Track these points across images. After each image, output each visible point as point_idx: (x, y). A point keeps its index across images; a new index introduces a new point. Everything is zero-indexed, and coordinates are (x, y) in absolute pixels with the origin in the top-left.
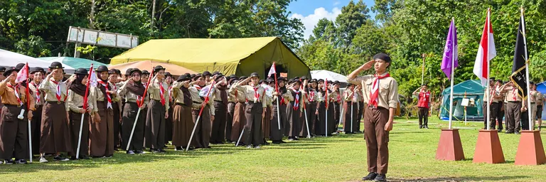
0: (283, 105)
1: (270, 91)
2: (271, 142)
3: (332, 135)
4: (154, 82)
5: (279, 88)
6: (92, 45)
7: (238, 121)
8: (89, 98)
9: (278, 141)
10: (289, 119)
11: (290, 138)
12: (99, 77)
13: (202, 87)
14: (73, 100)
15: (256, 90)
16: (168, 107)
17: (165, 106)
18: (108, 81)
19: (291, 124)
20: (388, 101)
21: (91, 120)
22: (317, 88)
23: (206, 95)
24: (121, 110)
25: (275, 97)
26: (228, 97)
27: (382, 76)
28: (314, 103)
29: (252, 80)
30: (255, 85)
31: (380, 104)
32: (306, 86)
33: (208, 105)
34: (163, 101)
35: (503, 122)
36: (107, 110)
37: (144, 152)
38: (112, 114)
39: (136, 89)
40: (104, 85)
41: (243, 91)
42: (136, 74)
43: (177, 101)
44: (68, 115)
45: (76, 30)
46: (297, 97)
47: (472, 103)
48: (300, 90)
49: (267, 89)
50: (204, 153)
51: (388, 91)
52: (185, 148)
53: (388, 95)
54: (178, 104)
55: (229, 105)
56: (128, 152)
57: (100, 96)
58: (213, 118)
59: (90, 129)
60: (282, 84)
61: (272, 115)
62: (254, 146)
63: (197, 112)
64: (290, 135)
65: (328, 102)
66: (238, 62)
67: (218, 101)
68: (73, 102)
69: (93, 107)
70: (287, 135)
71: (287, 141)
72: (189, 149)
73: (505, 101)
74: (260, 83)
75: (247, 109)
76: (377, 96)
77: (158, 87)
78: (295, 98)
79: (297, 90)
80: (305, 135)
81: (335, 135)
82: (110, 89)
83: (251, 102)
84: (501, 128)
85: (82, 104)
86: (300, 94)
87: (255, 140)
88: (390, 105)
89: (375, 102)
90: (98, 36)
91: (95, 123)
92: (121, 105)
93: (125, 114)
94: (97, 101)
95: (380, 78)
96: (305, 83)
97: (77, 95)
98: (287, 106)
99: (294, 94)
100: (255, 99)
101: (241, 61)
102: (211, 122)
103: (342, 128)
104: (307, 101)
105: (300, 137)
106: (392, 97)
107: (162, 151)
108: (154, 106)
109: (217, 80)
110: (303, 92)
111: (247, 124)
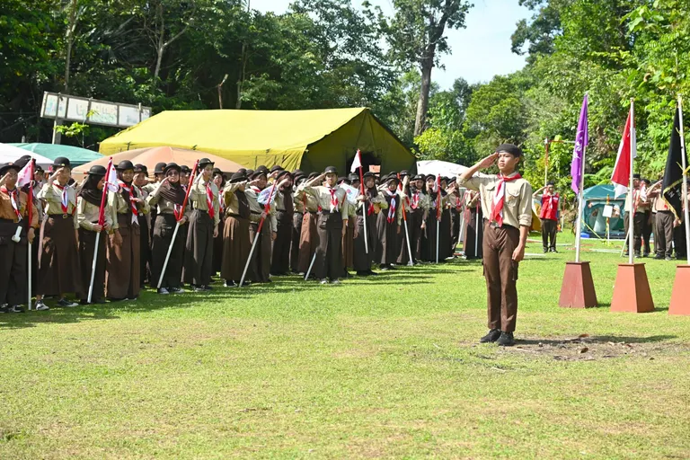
0: (371, 216)
1: (354, 195)
2: (355, 273)
3: (445, 262)
4: (198, 184)
5: (366, 190)
6: (80, 123)
7: (308, 240)
8: (106, 209)
9: (365, 272)
10: (381, 238)
11: (382, 267)
12: (120, 177)
13: (261, 190)
14: (84, 212)
15: (333, 192)
16: (218, 221)
17: (214, 219)
18: (133, 184)
19: (384, 244)
20: (518, 215)
21: (109, 244)
22: (424, 188)
23: (266, 202)
24: (150, 227)
25: (360, 203)
26: (294, 205)
27: (509, 177)
28: (418, 213)
29: (327, 178)
30: (332, 186)
31: (507, 221)
32: (408, 186)
33: (269, 216)
34: (212, 212)
35: (651, 241)
36: (131, 226)
37: (182, 290)
38: (138, 232)
39: (174, 194)
40: (127, 189)
41: (315, 194)
42: (173, 171)
43: (231, 211)
44: (77, 235)
45: (56, 98)
46: (393, 202)
47: (617, 213)
48: (398, 192)
49: (349, 192)
50: (264, 291)
51: (519, 200)
52: (238, 282)
53: (518, 206)
54: (231, 215)
55: (295, 216)
56: (159, 290)
57: (121, 206)
58: (275, 235)
59: (108, 257)
60: (370, 183)
61: (357, 230)
62: (331, 280)
63: (256, 228)
64: (383, 261)
65: (441, 210)
66: (304, 149)
67: (281, 211)
68: (84, 216)
69: (112, 221)
70: (378, 261)
71: (377, 271)
72: (244, 284)
73: (654, 210)
74: (339, 183)
75: (320, 224)
76: (502, 208)
77: (204, 191)
78: (389, 205)
79: (394, 192)
80: (405, 261)
81: (449, 262)
82: (135, 195)
83: (326, 212)
84: (647, 250)
85: (98, 219)
86: (397, 198)
87: (331, 270)
88: (522, 222)
89: (498, 216)
90: (89, 107)
91: (114, 247)
92: (150, 219)
93: (156, 231)
94: (118, 213)
95: (506, 180)
96: (405, 182)
97: (89, 205)
98: (379, 216)
99: (388, 198)
100: (332, 207)
101: (309, 146)
102: (272, 242)
103: (461, 250)
104: (408, 208)
105: (398, 264)
106: (524, 209)
107: (207, 288)
108: (199, 219)
109: (278, 179)
110: (402, 194)
111: (321, 246)
